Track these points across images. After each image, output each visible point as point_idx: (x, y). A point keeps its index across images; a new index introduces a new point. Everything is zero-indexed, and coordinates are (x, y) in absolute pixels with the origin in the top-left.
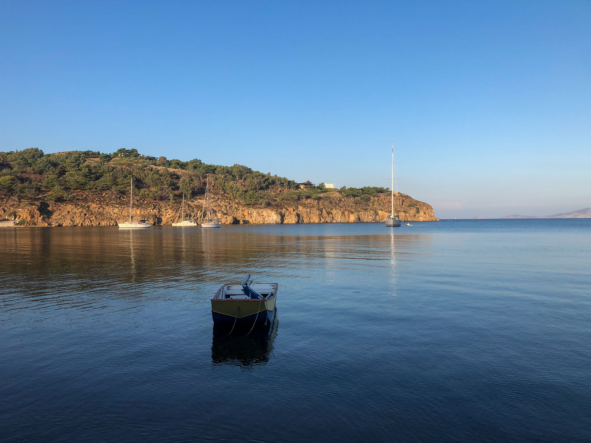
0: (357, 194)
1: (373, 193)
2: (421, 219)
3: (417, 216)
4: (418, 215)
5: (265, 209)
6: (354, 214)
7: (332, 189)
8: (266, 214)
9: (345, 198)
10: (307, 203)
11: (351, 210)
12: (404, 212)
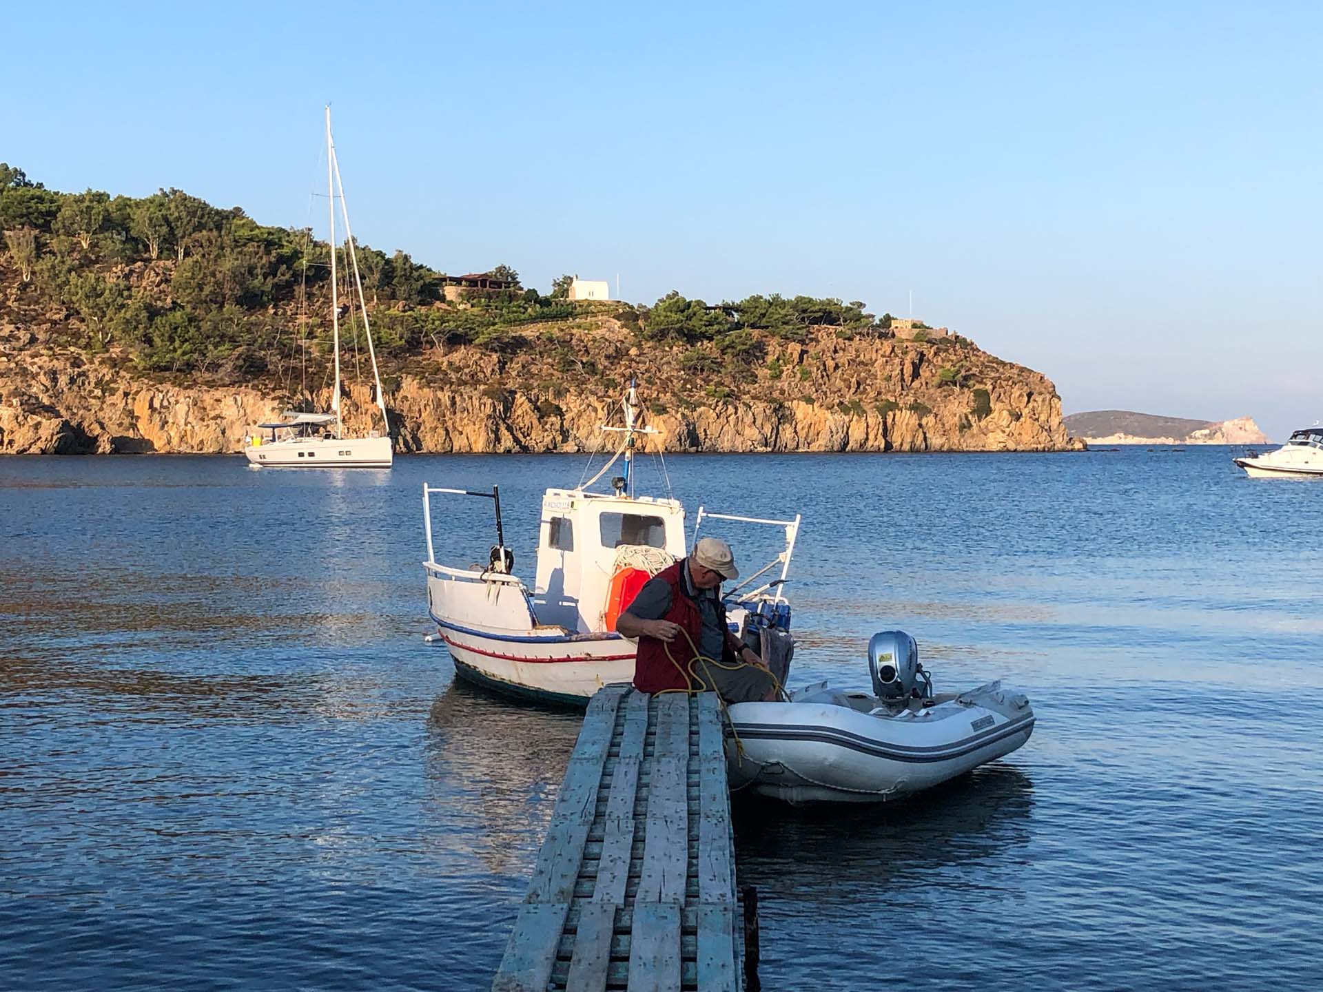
0: (704, 329)
1: (784, 323)
2: (994, 442)
3: (975, 429)
4: (983, 423)
5: (233, 390)
6: (666, 416)
7: (601, 303)
8: (235, 409)
9: (647, 345)
10: (450, 364)
11: (658, 399)
12: (916, 408)
